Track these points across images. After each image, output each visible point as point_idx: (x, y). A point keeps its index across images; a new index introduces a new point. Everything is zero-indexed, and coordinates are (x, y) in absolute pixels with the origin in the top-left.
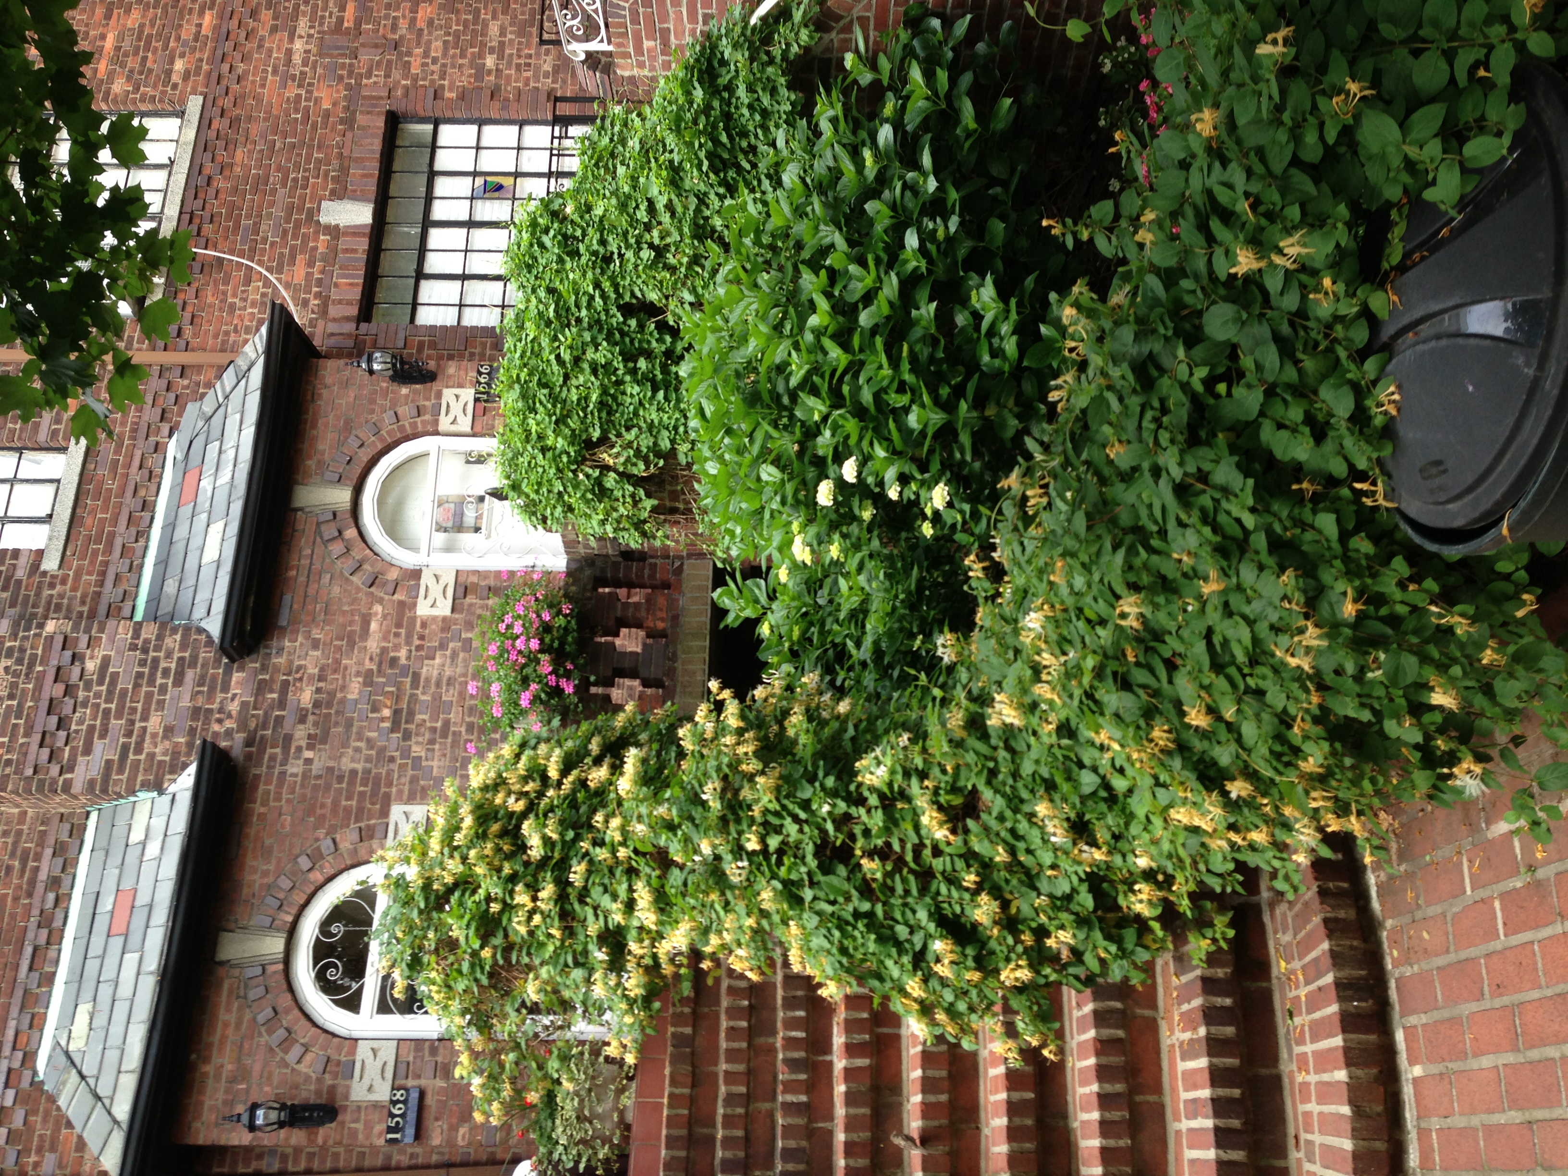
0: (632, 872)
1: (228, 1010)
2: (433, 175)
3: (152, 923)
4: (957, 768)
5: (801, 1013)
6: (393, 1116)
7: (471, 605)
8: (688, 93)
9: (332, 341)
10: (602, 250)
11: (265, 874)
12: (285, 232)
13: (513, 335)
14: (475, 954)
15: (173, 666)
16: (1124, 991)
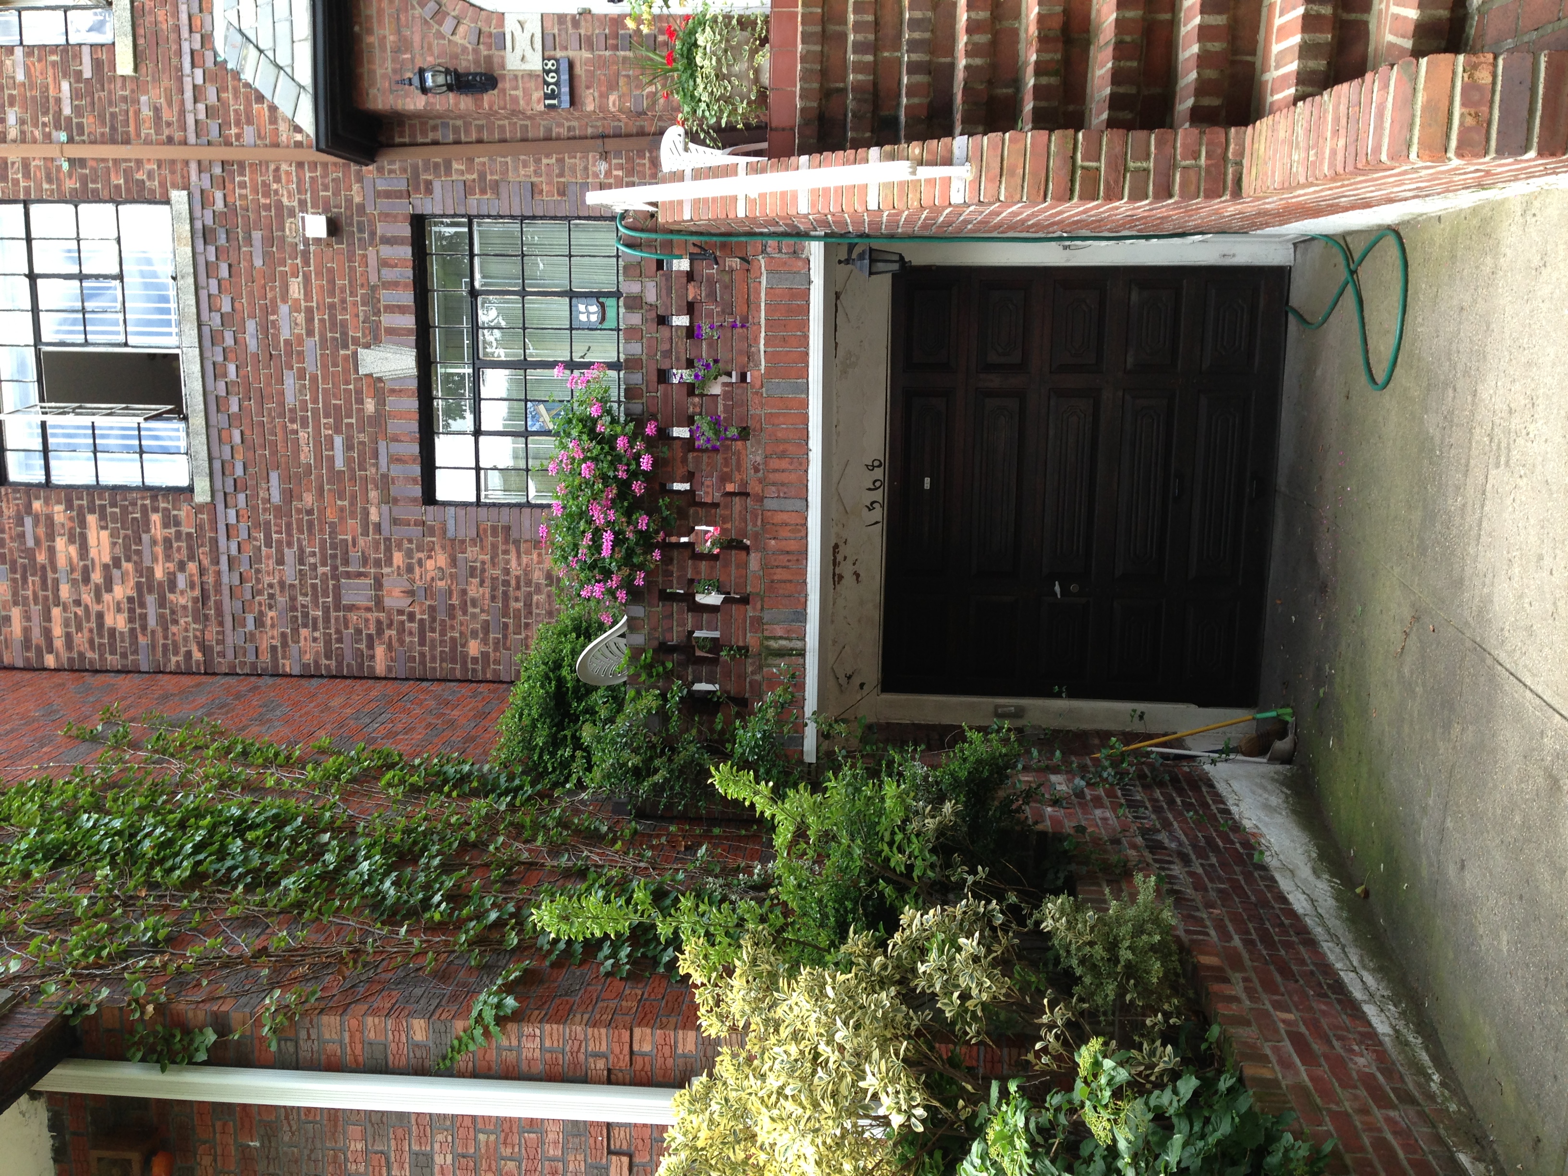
6: (547, 84)
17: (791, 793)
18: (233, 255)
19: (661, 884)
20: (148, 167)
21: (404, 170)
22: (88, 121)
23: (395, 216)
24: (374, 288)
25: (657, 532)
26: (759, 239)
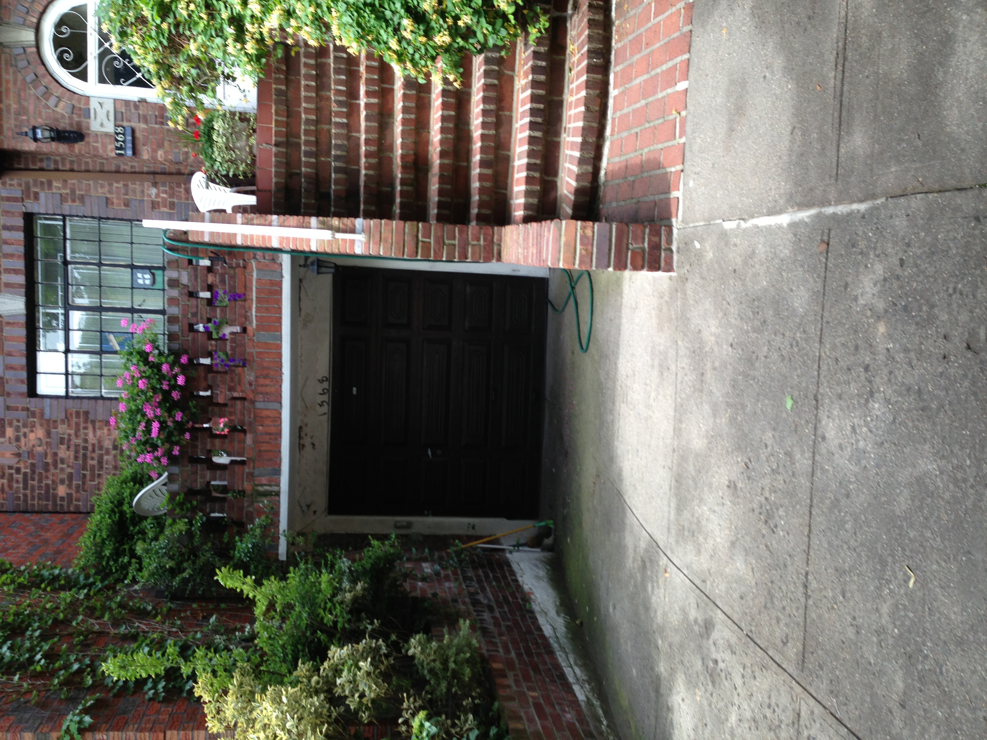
1: (8, 73)
5: (344, 77)
6: (117, 141)
14: (158, 27)
16: (500, 61)
17: (265, 582)
19: (186, 641)
21: (20, 185)
23: (14, 213)
25: (188, 422)
26: (251, 251)
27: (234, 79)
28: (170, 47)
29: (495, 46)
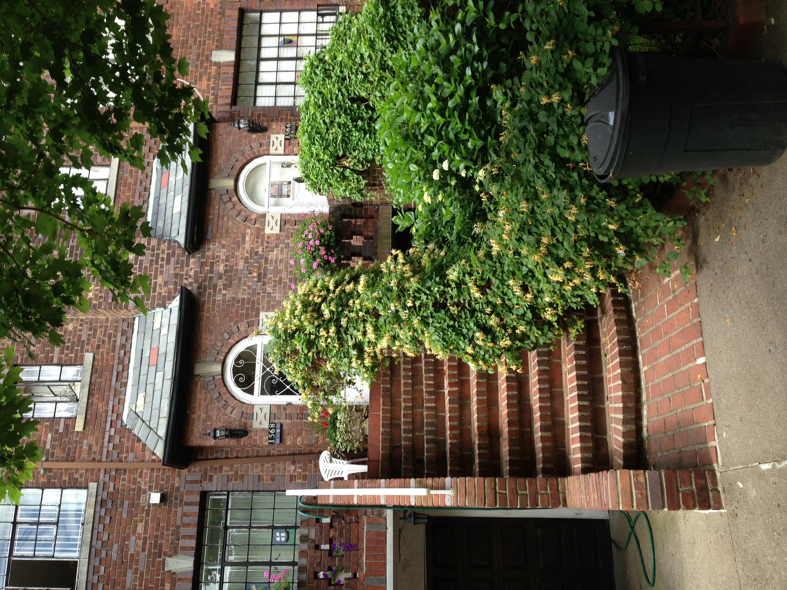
0: (364, 321)
1: (201, 394)
2: (260, 37)
3: (167, 360)
4: (483, 272)
5: (432, 375)
6: (271, 434)
7: (288, 229)
8: (377, 10)
9: (220, 115)
10: (341, 75)
11: (211, 340)
12: (197, 66)
13: (304, 112)
14: (306, 355)
15: (165, 256)
16: (549, 354)
18: (113, 512)
20: (81, 472)
21: (200, 471)
22: (57, 452)
23: (194, 492)
24: (178, 527)
26: (363, 509)
27: (354, 384)
28: (312, 367)
29: (544, 343)
